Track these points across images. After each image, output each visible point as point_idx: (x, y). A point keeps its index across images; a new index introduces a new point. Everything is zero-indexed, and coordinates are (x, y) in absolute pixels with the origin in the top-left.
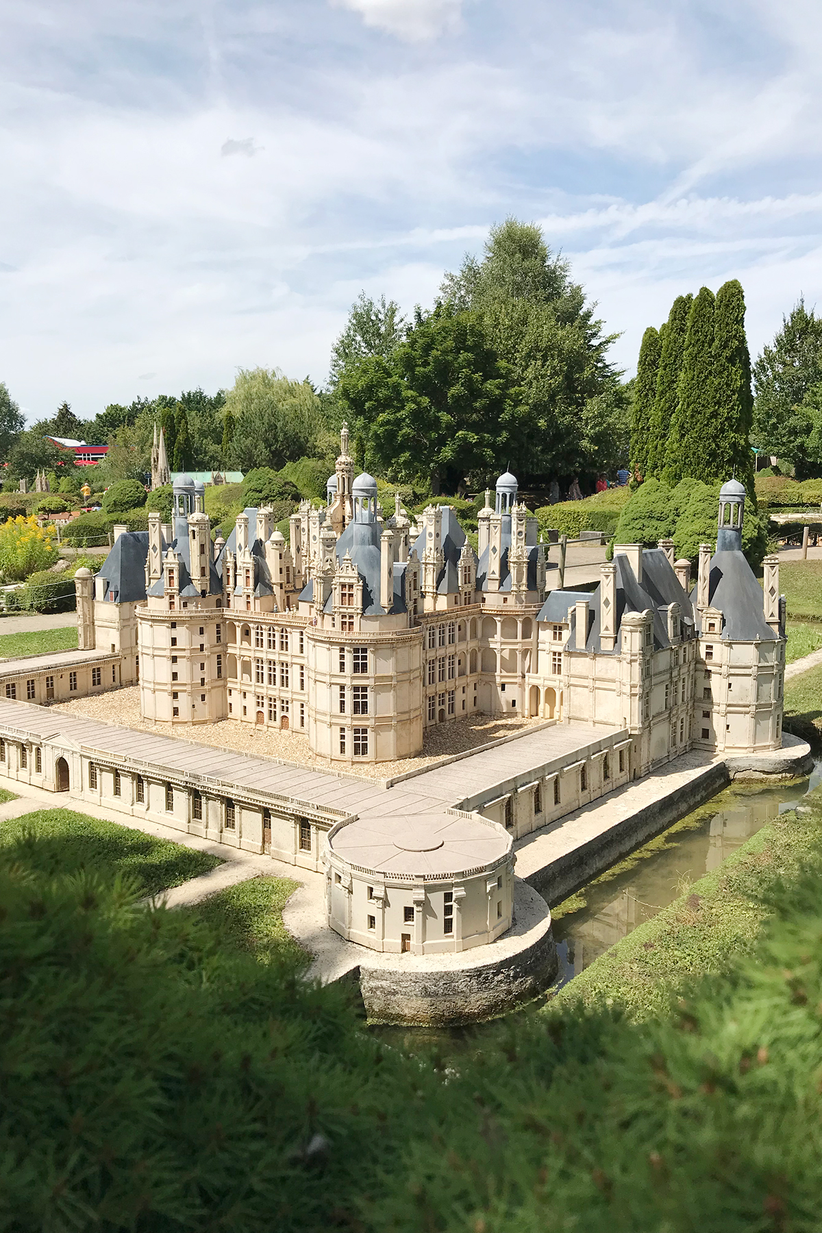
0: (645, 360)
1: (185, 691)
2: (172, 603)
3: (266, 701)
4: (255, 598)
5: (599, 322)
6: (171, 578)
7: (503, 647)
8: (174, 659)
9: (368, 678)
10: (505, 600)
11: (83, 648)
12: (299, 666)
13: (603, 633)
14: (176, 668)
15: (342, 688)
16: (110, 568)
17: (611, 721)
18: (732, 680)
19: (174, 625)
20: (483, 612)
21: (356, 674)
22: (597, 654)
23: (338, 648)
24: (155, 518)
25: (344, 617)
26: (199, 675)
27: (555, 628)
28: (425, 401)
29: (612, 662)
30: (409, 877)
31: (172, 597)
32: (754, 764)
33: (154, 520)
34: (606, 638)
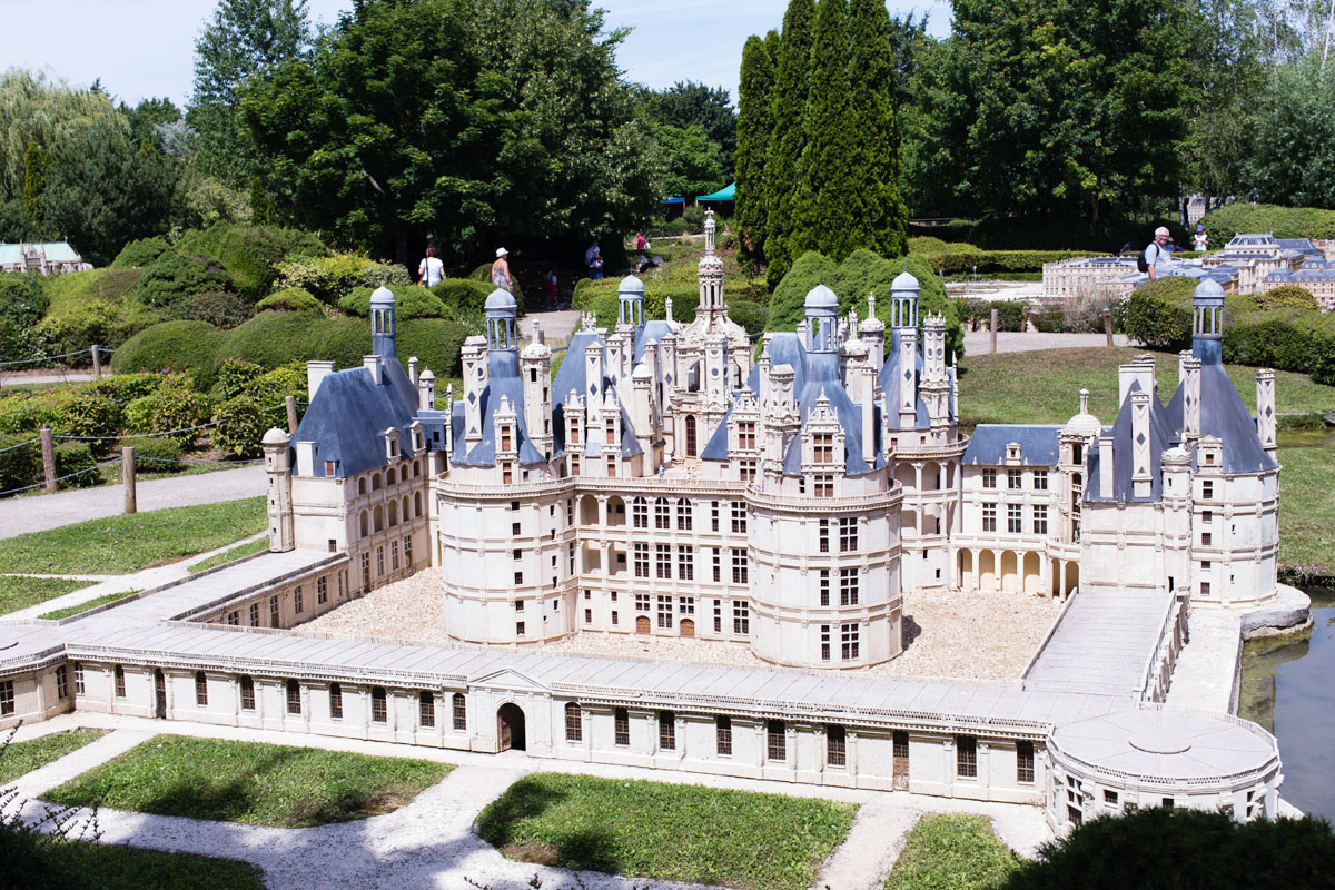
0: (750, 81)
1: (534, 597)
2: (507, 474)
3: (654, 603)
4: (624, 459)
5: (600, 12)
6: (506, 438)
7: (925, 501)
8: (517, 554)
9: (859, 556)
10: (923, 438)
11: (280, 549)
12: (711, 550)
13: (1136, 475)
14: (519, 566)
15: (825, 572)
16: (316, 427)
17: (1149, 582)
18: (1235, 520)
19: (516, 505)
20: (898, 457)
21: (845, 553)
22: (1131, 501)
23: (818, 520)
24: (472, 354)
25: (818, 478)
26: (550, 573)
27: (985, 471)
28: (385, 131)
29: (1148, 511)
30: (1215, 779)
31: (507, 465)
32: (1268, 619)
33: (470, 356)
34: (1141, 482)
